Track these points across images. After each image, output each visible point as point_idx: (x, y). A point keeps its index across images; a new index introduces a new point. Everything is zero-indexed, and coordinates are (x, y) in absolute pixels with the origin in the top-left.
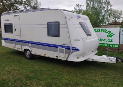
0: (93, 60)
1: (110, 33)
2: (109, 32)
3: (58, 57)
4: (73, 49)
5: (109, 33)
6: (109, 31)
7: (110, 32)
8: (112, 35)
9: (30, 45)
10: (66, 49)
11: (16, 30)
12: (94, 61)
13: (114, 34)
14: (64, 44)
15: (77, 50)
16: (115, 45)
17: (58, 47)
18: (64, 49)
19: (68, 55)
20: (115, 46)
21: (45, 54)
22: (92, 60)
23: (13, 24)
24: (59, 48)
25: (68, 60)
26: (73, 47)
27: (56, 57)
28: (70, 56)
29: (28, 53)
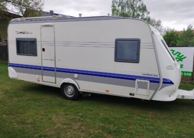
0: (183, 96)
1: (180, 56)
2: (178, 54)
3: (134, 95)
4: (163, 83)
5: (178, 56)
6: (178, 52)
7: (180, 53)
8: (182, 57)
9: (76, 75)
10: (151, 81)
11: (44, 50)
12: (185, 98)
13: (185, 57)
14: (148, 75)
15: (171, 83)
16: (187, 72)
17: (135, 80)
18: (147, 83)
19: (154, 91)
20: (188, 74)
21: (108, 91)
22: (181, 98)
23: (37, 40)
24: (137, 80)
25: (154, 99)
26: (164, 79)
27: (131, 94)
28: (158, 92)
29: (70, 90)
